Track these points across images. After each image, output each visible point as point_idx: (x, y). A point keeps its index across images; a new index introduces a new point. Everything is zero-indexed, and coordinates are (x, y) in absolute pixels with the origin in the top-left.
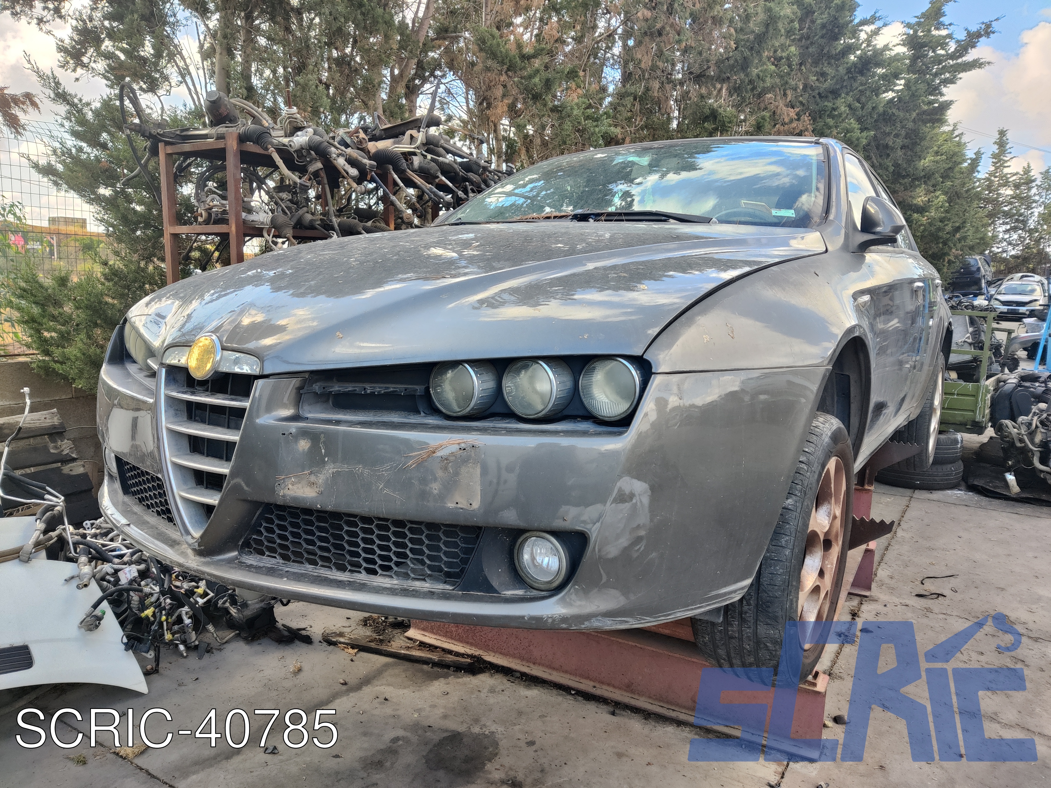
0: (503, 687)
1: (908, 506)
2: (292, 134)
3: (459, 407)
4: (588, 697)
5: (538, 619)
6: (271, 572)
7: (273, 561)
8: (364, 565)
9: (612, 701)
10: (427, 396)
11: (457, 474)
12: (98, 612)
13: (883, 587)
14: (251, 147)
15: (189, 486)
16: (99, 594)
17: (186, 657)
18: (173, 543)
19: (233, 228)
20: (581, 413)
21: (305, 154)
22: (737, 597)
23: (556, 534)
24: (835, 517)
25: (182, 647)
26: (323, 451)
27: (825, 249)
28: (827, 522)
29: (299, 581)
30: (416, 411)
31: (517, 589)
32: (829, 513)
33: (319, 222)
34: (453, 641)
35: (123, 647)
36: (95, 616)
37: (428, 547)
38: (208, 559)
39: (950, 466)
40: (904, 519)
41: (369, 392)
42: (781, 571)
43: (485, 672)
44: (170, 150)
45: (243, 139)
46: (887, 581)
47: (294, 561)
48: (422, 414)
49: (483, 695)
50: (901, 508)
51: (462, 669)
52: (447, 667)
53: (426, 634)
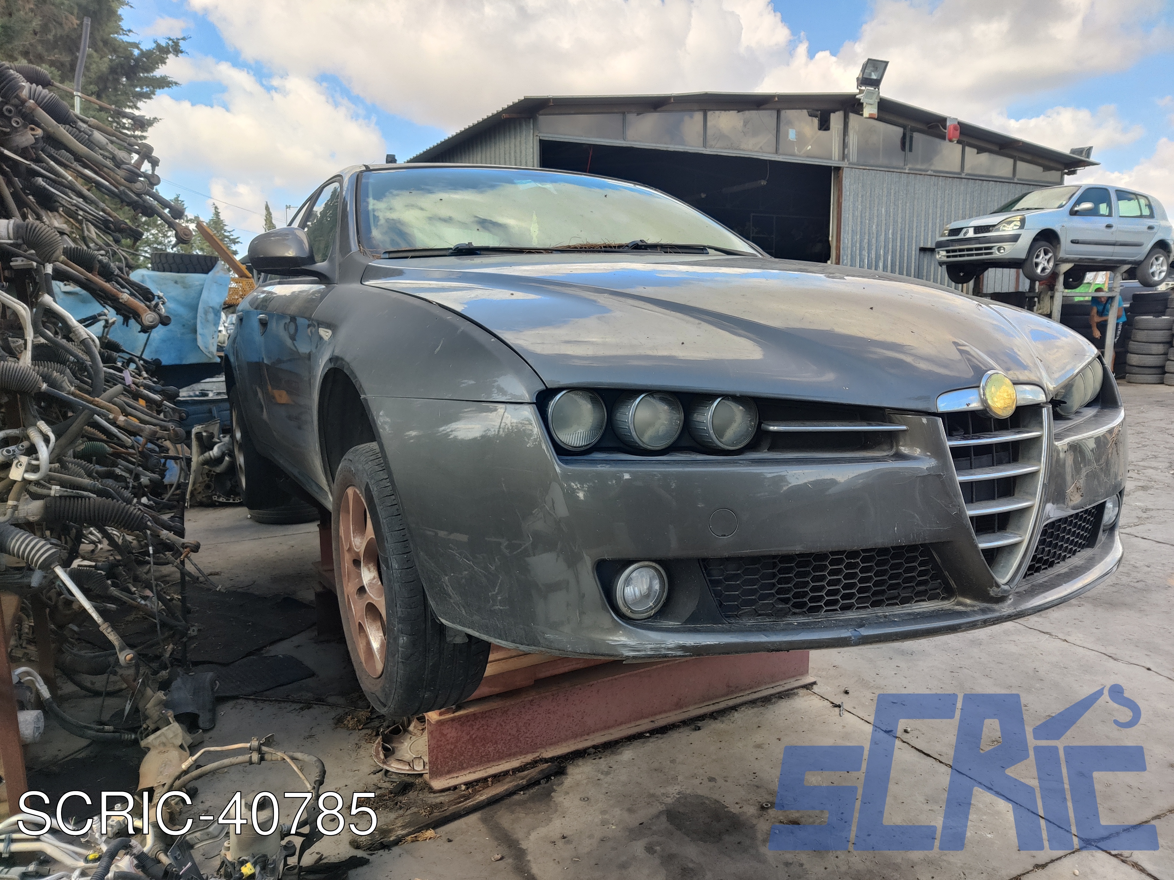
43: (565, 767)
49: (608, 780)
51: (552, 775)
52: (537, 783)
53: (456, 775)
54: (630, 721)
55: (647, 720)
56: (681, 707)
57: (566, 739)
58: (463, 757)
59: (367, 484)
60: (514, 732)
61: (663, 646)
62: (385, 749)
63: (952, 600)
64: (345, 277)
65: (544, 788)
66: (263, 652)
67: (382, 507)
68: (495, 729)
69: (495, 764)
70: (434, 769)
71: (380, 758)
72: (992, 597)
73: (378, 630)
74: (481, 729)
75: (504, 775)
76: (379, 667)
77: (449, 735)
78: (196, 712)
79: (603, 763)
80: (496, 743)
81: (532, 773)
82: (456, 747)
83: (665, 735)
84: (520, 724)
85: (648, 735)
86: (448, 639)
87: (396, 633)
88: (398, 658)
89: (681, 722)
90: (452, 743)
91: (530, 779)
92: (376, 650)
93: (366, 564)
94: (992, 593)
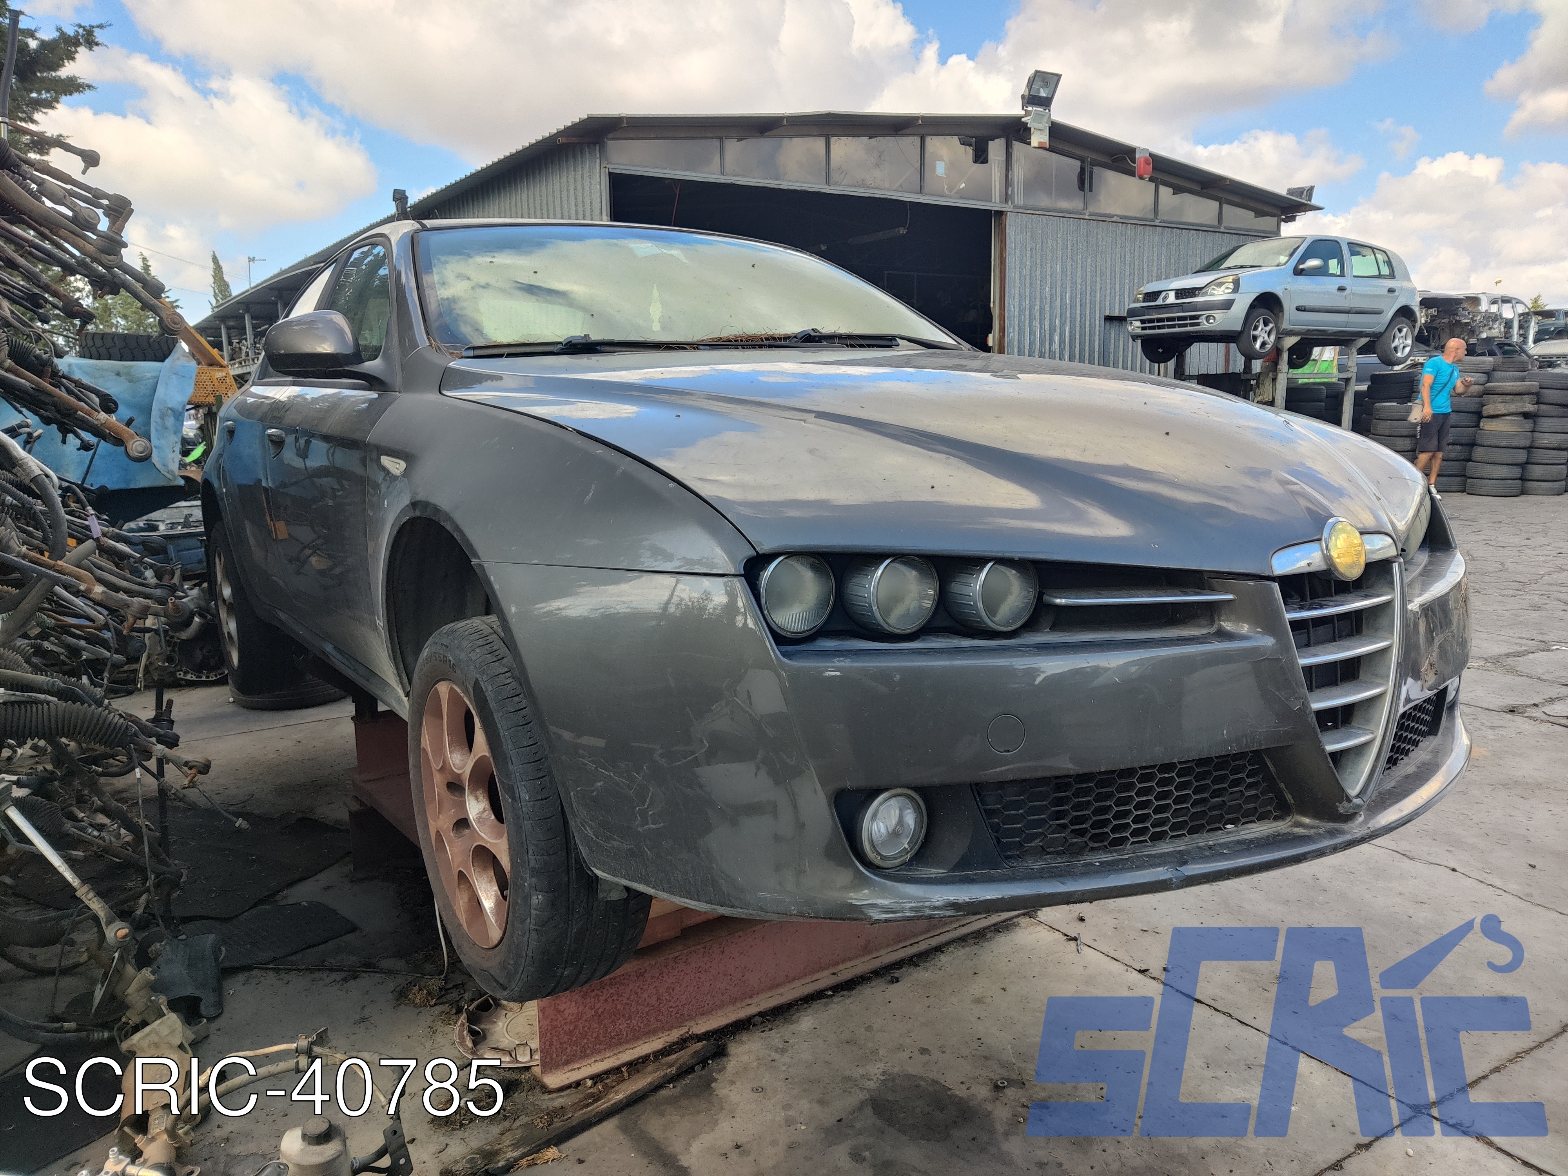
9: (869, 974)
26: (1431, 626)
49: (786, 1060)
51: (708, 1059)
52: (690, 1070)
53: (576, 1066)
54: (805, 975)
55: (827, 973)
56: (870, 952)
57: (722, 1006)
58: (585, 1041)
59: (477, 681)
60: (653, 1001)
61: (927, 904)
62: (473, 1033)
63: (1288, 820)
64: (411, 384)
65: (700, 1077)
66: (278, 898)
67: (501, 714)
68: (628, 999)
69: (628, 1046)
70: (548, 1060)
71: (467, 1046)
72: (1341, 815)
73: (490, 882)
74: (610, 1000)
75: (643, 1062)
76: (495, 934)
77: (566, 1012)
78: (198, 994)
79: (775, 1036)
80: (630, 1017)
81: (684, 1056)
82: (576, 1027)
83: (853, 992)
84: (661, 990)
85: (830, 993)
86: (601, 895)
87: (526, 890)
88: (531, 924)
89: (871, 973)
90: (571, 1022)
91: (681, 1066)
92: (488, 911)
93: (473, 791)
94: (1341, 810)
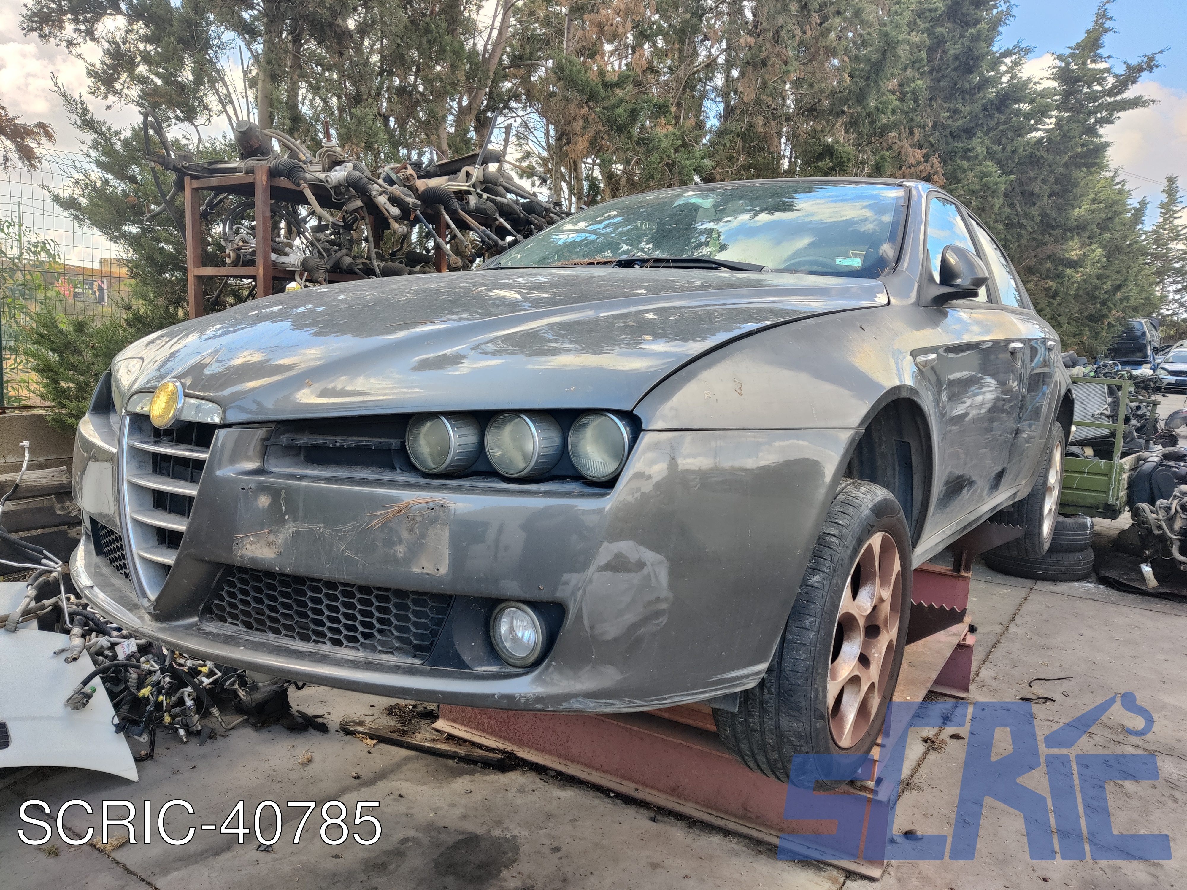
0: (534, 787)
1: (1026, 599)
2: (330, 169)
3: (435, 464)
4: (628, 800)
5: (510, 698)
6: (230, 640)
7: (235, 628)
8: (329, 635)
9: (654, 806)
10: (403, 450)
11: (423, 536)
12: (87, 689)
13: (984, 689)
14: (284, 182)
15: (150, 545)
16: (92, 668)
17: (186, 743)
18: (132, 607)
19: (261, 271)
20: (570, 473)
21: (343, 191)
22: (751, 684)
23: (533, 604)
24: (881, 600)
25: (182, 732)
26: (284, 508)
27: (886, 302)
28: (869, 604)
29: (257, 650)
30: (392, 467)
31: (491, 665)
32: (873, 595)
33: (361, 266)
34: (485, 735)
35: (114, 729)
36: (83, 693)
37: (396, 616)
38: (164, 625)
39: (1077, 554)
40: (1020, 613)
41: (338, 445)
42: (804, 656)
43: (516, 770)
44: (196, 184)
45: (274, 173)
46: (990, 681)
47: (256, 629)
48: (398, 471)
49: (510, 795)
50: (1018, 601)
51: (493, 766)
52: (471, 761)
89: (657, 807)
